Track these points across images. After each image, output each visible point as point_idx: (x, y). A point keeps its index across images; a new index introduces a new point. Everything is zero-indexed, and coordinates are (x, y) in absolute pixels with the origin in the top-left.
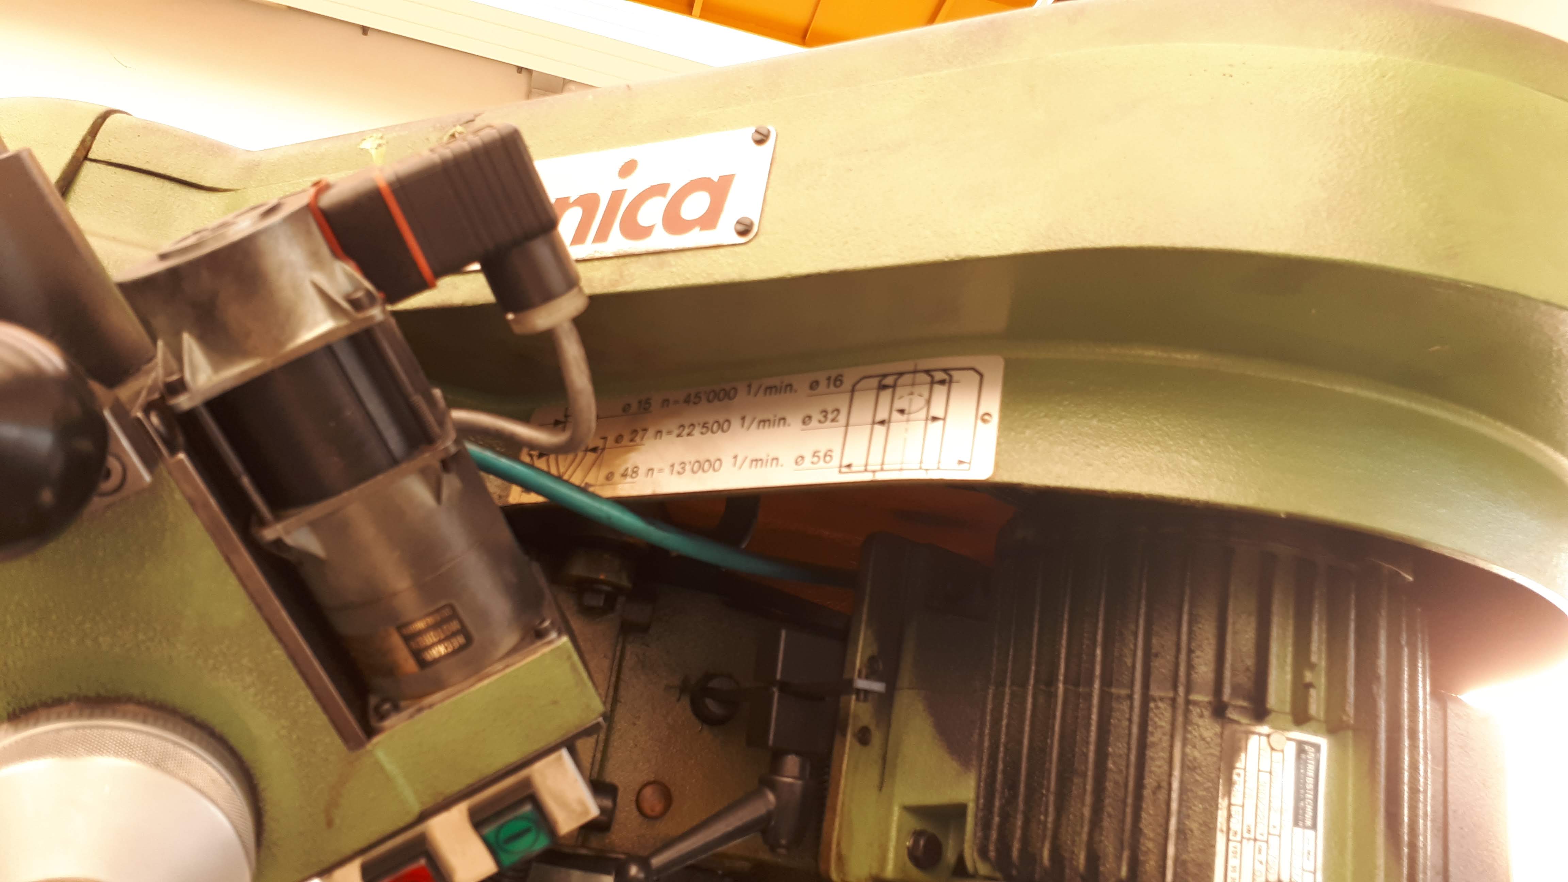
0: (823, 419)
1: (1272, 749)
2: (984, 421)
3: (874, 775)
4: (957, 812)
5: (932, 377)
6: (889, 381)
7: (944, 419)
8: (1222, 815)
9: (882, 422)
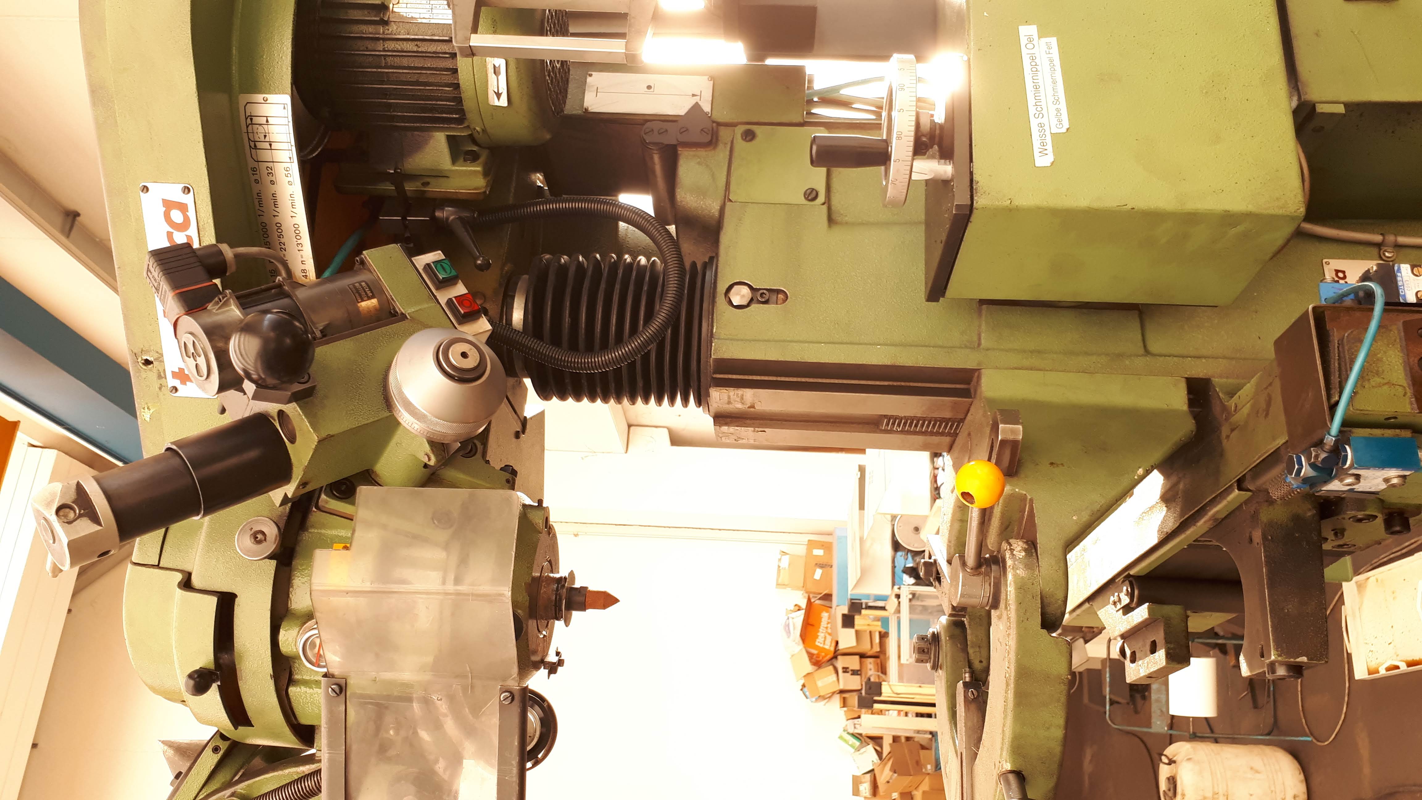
0: (271, 174)
1: (398, 3)
2: (267, 100)
3: (442, 180)
4: (450, 139)
5: (250, 124)
6: (252, 144)
7: (267, 117)
8: (424, 21)
9: (270, 145)
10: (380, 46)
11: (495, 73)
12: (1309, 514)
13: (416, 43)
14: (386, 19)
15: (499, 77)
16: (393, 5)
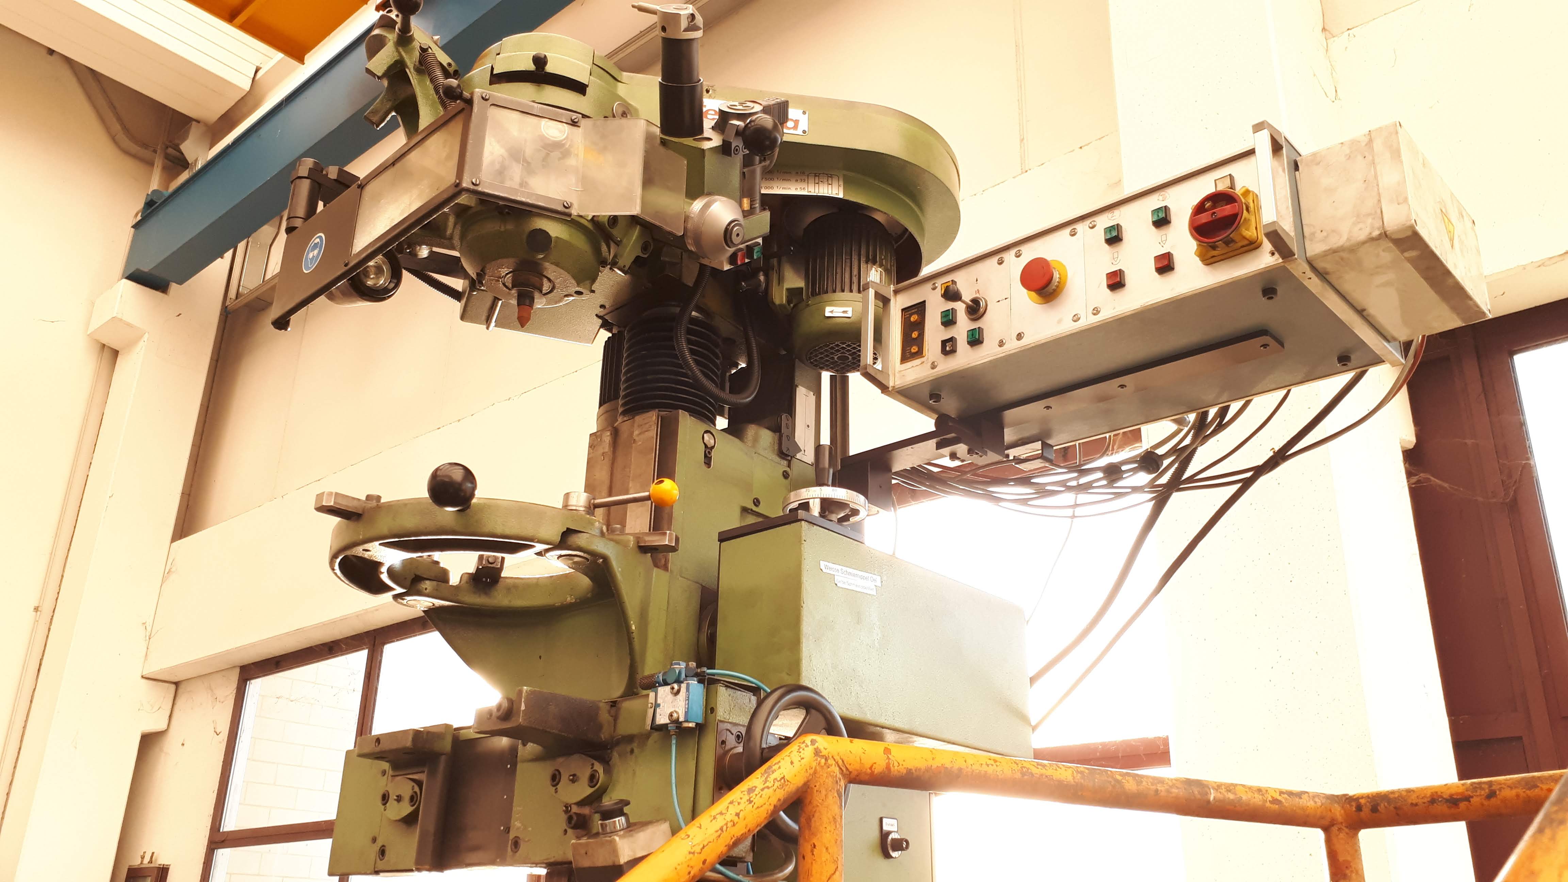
2: (840, 187)
3: (778, 280)
4: (801, 288)
5: (829, 175)
7: (831, 185)
12: (602, 736)
14: (869, 263)
15: (842, 312)
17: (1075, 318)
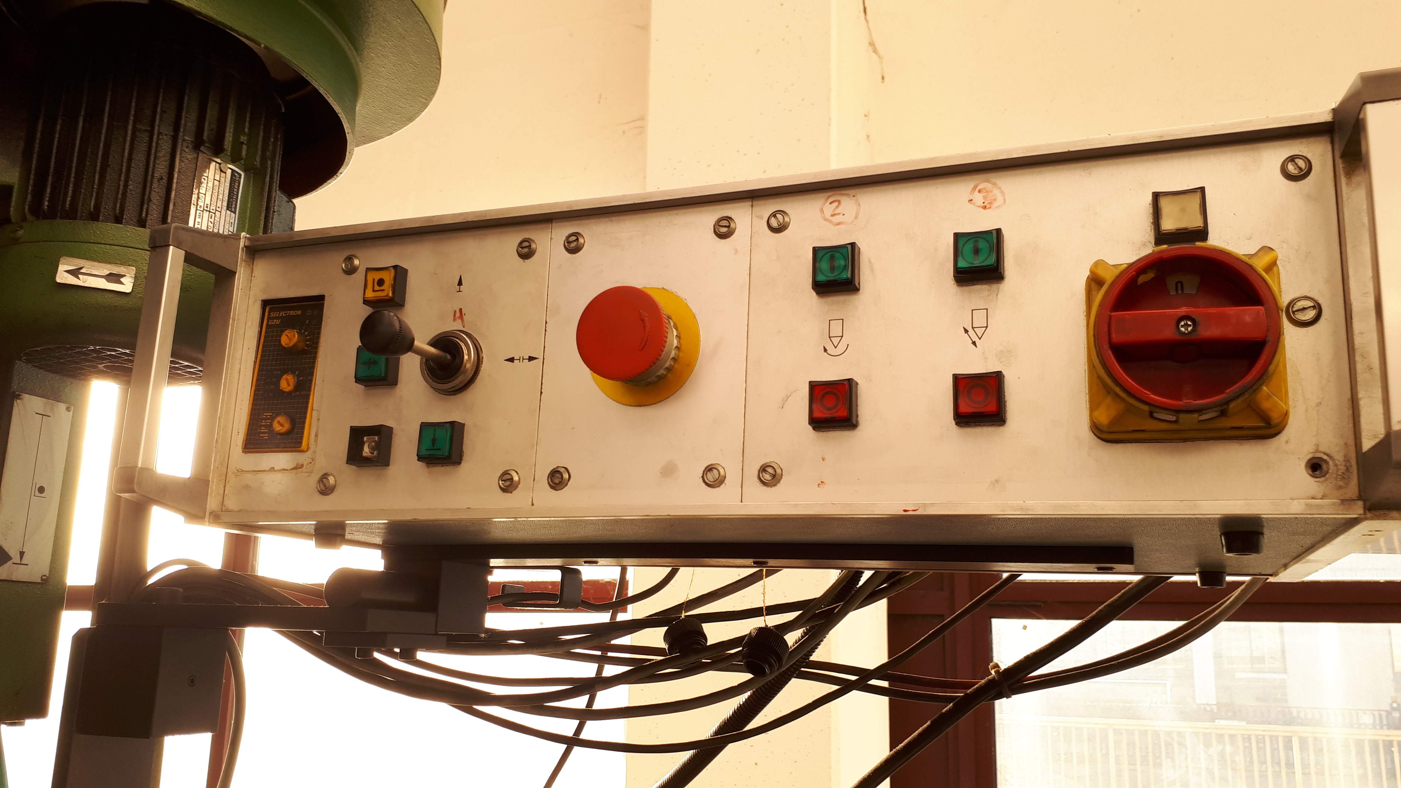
1: (221, 170)
10: (167, 130)
11: (111, 274)
13: (165, 178)
14: (202, 148)
15: (103, 280)
16: (220, 164)
17: (710, 477)
